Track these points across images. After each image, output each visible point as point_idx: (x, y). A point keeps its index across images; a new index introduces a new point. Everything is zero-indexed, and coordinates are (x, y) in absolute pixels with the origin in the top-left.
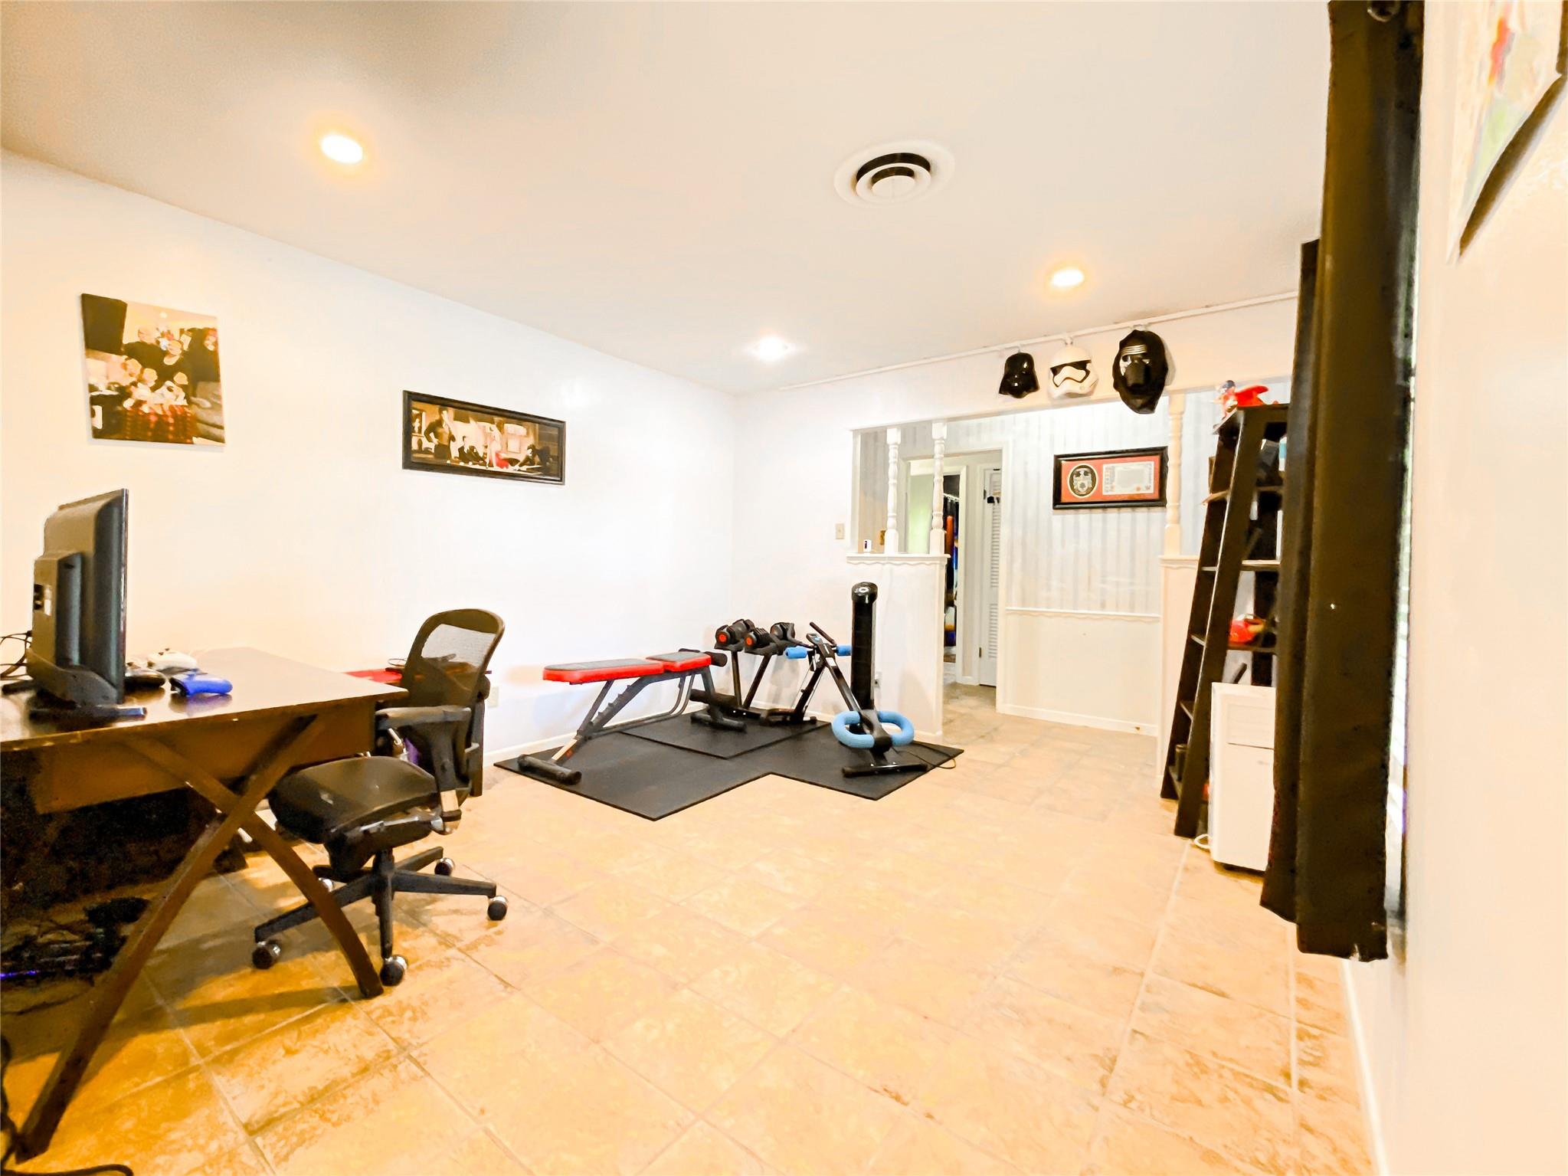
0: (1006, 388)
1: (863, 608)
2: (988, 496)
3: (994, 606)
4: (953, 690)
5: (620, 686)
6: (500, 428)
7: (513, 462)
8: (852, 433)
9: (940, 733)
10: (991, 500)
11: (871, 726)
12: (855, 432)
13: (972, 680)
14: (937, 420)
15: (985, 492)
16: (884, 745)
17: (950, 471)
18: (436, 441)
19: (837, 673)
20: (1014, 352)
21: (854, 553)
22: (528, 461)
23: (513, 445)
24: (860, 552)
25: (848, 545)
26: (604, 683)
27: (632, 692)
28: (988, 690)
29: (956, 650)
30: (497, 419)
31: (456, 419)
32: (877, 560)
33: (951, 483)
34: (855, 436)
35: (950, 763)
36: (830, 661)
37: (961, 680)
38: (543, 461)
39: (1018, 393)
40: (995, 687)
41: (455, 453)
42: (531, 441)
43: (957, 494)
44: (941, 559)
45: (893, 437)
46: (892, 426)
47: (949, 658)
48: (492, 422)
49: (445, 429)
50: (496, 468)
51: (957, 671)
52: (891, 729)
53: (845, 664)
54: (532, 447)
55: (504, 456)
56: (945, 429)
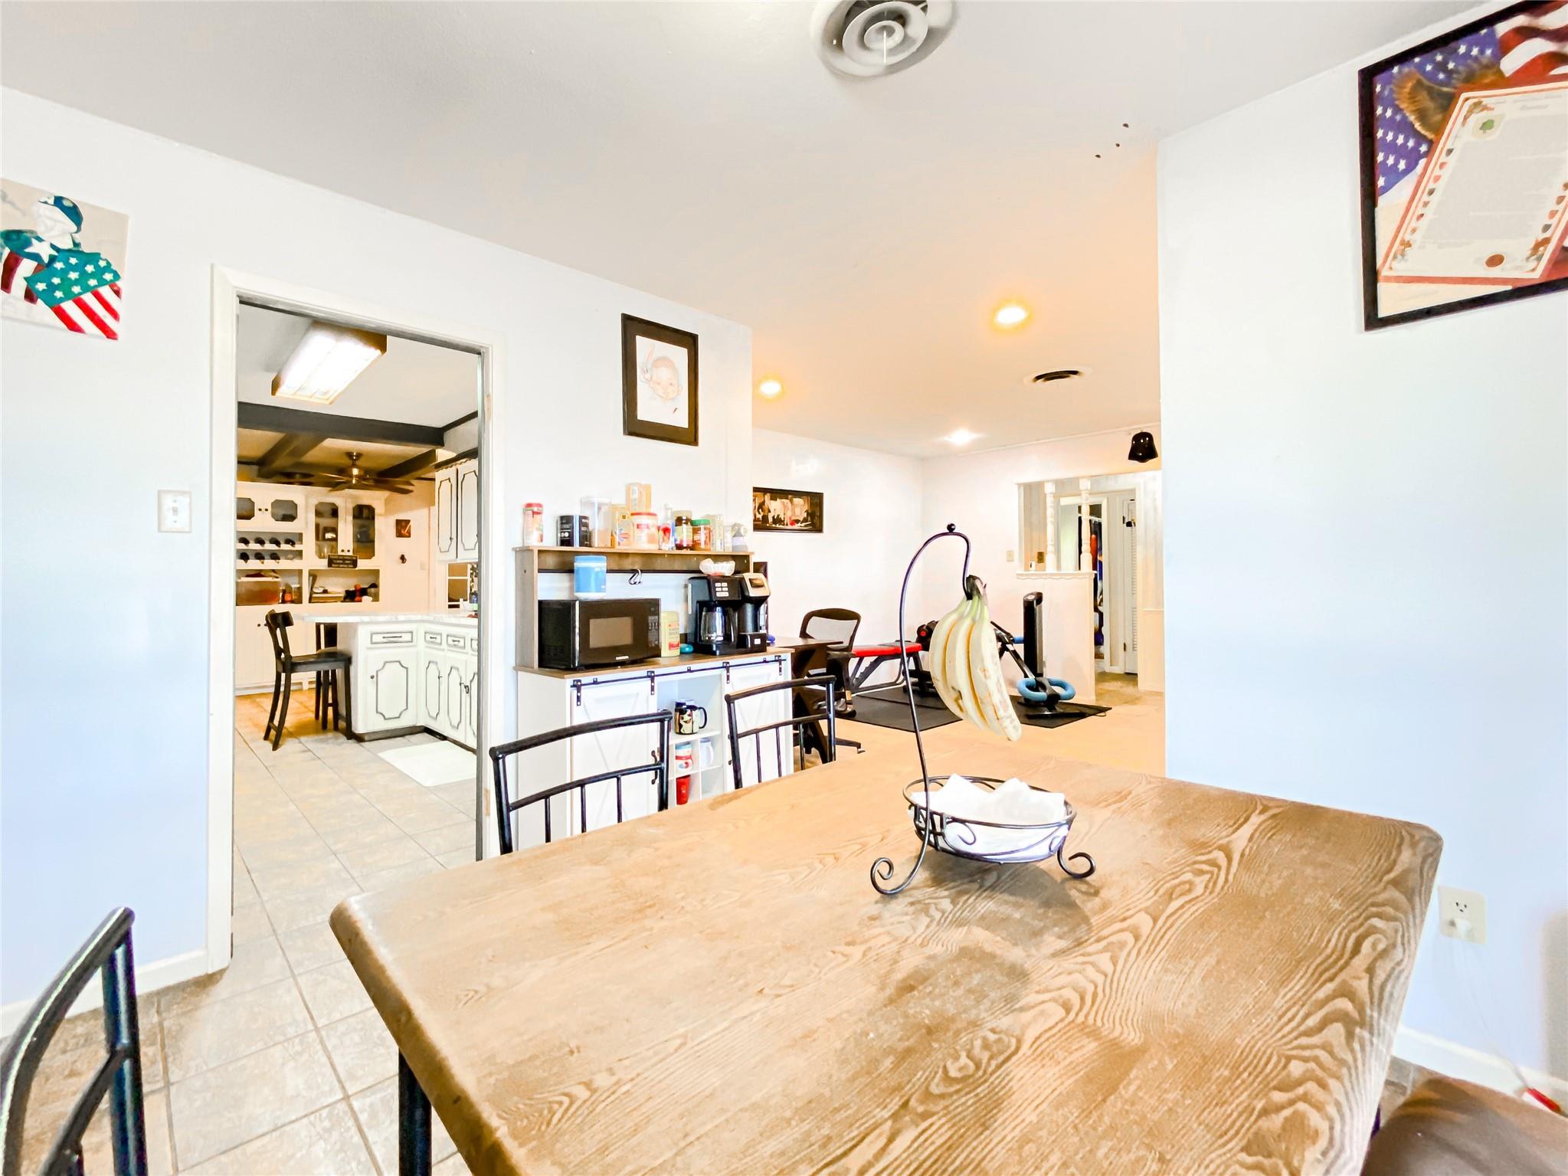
0: (1133, 456)
1: (1031, 611)
2: (1126, 521)
3: (1134, 609)
4: (1102, 677)
5: (867, 661)
6: (791, 501)
7: (797, 521)
8: (1017, 487)
9: (1093, 697)
10: (1129, 524)
11: (1044, 688)
12: (1019, 485)
13: (1118, 669)
14: (1083, 477)
15: (1124, 518)
16: (1054, 698)
17: (1095, 501)
18: (762, 514)
19: (1015, 654)
20: (1139, 432)
21: (1021, 571)
22: (805, 520)
23: (798, 511)
24: (1026, 570)
25: (1017, 566)
26: (858, 659)
27: (874, 666)
28: (1131, 677)
29: (1105, 649)
30: (790, 496)
31: (771, 499)
32: (1041, 576)
33: (1095, 510)
34: (1019, 488)
35: (1102, 714)
36: (1009, 646)
37: (1108, 669)
38: (812, 520)
39: (1142, 459)
40: (1136, 674)
41: (771, 520)
42: (806, 508)
43: (1099, 516)
44: (1089, 574)
45: (1049, 489)
46: (1048, 481)
47: (1099, 656)
48: (787, 498)
49: (766, 506)
50: (790, 527)
51: (1106, 666)
52: (1058, 690)
53: (1020, 649)
54: (807, 511)
55: (793, 518)
56: (1089, 483)
